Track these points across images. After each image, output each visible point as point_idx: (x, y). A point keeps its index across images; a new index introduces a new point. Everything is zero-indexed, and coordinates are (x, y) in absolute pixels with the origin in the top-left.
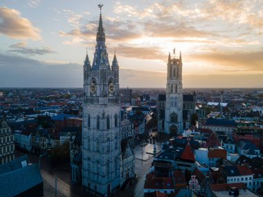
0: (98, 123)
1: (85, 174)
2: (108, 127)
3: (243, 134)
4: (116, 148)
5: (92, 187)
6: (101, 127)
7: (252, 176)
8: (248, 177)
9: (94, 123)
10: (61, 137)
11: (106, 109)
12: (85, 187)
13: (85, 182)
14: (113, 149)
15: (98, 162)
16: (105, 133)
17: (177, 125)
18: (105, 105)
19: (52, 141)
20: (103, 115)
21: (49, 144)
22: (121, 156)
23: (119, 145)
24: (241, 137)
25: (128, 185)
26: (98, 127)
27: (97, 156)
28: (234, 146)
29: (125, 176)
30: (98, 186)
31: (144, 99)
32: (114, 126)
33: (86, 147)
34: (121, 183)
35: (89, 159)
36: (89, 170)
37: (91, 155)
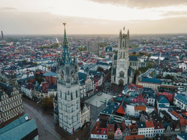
0: (66, 97)
1: (61, 121)
2: (72, 99)
3: (162, 91)
4: (77, 109)
5: (65, 128)
6: (67, 99)
7: (153, 128)
8: (151, 128)
9: (64, 96)
10: (48, 92)
11: (70, 89)
12: (61, 128)
13: (61, 125)
14: (76, 109)
15: (67, 117)
16: (70, 102)
17: (123, 79)
18: (69, 87)
19: (44, 94)
20: (68, 93)
21: (42, 96)
22: (80, 112)
23: (79, 106)
24: (160, 93)
25: (85, 127)
26: (66, 99)
27: (66, 114)
28: (154, 100)
29: (83, 122)
30: (67, 129)
31: (108, 50)
32: (75, 97)
33: (60, 107)
34: (81, 126)
35: (62, 114)
36: (63, 120)
37: (63, 112)
